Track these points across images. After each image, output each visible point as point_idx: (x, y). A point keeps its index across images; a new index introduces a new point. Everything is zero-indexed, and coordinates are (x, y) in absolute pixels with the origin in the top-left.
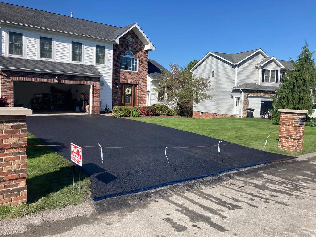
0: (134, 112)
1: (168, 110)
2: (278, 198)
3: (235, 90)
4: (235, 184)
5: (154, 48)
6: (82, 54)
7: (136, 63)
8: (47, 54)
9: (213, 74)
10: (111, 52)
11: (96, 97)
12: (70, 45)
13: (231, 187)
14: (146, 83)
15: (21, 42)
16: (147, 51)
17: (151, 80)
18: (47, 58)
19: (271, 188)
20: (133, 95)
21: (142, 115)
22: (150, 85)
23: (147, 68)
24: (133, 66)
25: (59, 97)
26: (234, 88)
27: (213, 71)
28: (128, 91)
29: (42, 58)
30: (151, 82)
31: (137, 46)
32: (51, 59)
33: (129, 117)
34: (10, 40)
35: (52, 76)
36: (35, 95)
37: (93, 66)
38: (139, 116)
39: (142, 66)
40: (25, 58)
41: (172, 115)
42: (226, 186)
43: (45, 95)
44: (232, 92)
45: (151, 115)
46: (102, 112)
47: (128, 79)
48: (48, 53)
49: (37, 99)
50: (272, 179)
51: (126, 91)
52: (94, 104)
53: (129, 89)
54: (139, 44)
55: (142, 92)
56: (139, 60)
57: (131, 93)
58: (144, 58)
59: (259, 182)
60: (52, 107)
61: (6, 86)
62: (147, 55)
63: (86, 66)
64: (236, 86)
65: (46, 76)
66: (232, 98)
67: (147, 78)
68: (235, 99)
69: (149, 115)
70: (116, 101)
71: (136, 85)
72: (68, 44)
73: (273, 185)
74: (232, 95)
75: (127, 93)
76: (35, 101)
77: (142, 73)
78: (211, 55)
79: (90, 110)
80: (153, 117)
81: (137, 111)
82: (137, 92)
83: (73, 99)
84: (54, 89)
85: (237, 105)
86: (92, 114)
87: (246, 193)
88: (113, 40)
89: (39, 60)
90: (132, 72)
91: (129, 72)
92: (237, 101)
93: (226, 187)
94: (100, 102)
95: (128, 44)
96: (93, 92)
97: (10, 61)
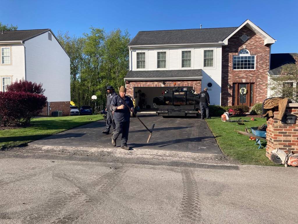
5: (273, 41)
6: (191, 60)
7: (253, 61)
14: (267, 81)
20: (249, 94)
23: (268, 64)
24: (249, 64)
29: (159, 68)
32: (165, 68)
34: (138, 58)
37: (200, 70)
39: (260, 62)
40: (147, 70)
47: (243, 78)
51: (241, 91)
53: (245, 88)
55: (262, 91)
56: (257, 57)
57: (247, 92)
58: (263, 54)
65: (155, 82)
67: (268, 75)
71: (253, 83)
82: (255, 91)
89: (157, 70)
90: (247, 71)
91: (244, 71)
95: (242, 43)
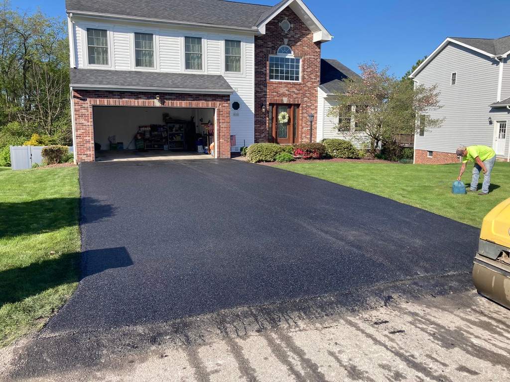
0: (283, 154)
1: (349, 148)
3: (496, 109)
4: (386, 322)
5: (330, 38)
6: (203, 56)
7: (298, 67)
8: (145, 60)
9: (454, 80)
10: (252, 46)
11: (224, 129)
12: (181, 41)
13: (371, 330)
14: (316, 101)
15: (106, 44)
16: (318, 43)
17: (325, 95)
18: (146, 66)
20: (293, 122)
21: (298, 158)
22: (322, 104)
23: (319, 74)
24: (292, 72)
25: (176, 131)
26: (494, 104)
27: (454, 74)
28: (284, 117)
29: (138, 67)
30: (325, 98)
31: (299, 35)
32: (152, 68)
33: (273, 162)
34: (90, 41)
35: (150, 95)
36: (140, 127)
37: (220, 77)
38: (291, 160)
39: (308, 70)
40: (113, 69)
41: (359, 158)
43: (154, 128)
44: (491, 112)
45: (315, 159)
46: (234, 155)
47: (284, 95)
48: (147, 58)
49: (143, 134)
51: (280, 117)
52: (221, 140)
53: (286, 113)
54: (304, 32)
56: (304, 61)
57: (289, 120)
58: (312, 57)
60: (166, 147)
61: (82, 115)
62: (319, 50)
63: (208, 76)
64: (499, 100)
65: (142, 96)
66: (491, 123)
67: (319, 93)
68: (497, 126)
69: (310, 158)
70: (263, 135)
71: (298, 105)
72: (179, 38)
74: (490, 118)
75: (282, 121)
76: (140, 138)
77: (309, 84)
78: (450, 43)
80: (318, 161)
81: (289, 152)
82: (300, 118)
84: (167, 118)
85: (501, 137)
86: (218, 157)
87: (397, 354)
88: (254, 28)
89: (134, 70)
90: (290, 83)
91: (285, 83)
92: (500, 129)
93: (358, 329)
94: (232, 137)
95: (282, 34)
96: (219, 120)
97: (88, 75)
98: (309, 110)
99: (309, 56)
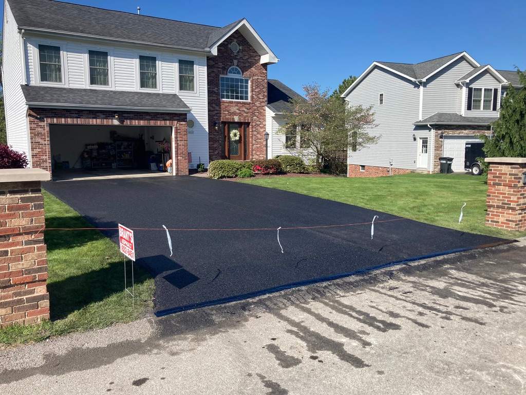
0: (244, 170)
1: (301, 163)
2: (468, 311)
3: (419, 127)
4: (397, 288)
5: (276, 60)
6: (157, 76)
7: (247, 87)
8: (100, 78)
9: (381, 100)
10: (205, 69)
11: (182, 147)
12: (136, 62)
13: (390, 293)
14: (265, 120)
15: (59, 62)
16: (265, 65)
17: (273, 114)
18: (101, 84)
19: (459, 293)
20: (243, 140)
21: (257, 174)
22: (271, 123)
23: (266, 94)
24: (242, 92)
25: (125, 148)
26: (417, 122)
27: (381, 95)
28: (235, 135)
29: (93, 85)
30: (272, 117)
31: (247, 57)
32: (107, 86)
33: (235, 177)
34: (42, 58)
35: (109, 114)
36: (87, 145)
37: (175, 95)
38: (251, 176)
39: (256, 91)
40: (66, 86)
41: (308, 173)
42: (381, 290)
43: (102, 146)
44: (415, 129)
45: (272, 174)
46: (192, 171)
47: (235, 114)
48: (102, 77)
49: (90, 152)
50: (465, 279)
51: (232, 135)
52: (179, 158)
53: (237, 131)
54: (252, 54)
55: (259, 136)
56: (252, 82)
57: (240, 137)
58: (260, 78)
59: (440, 284)
60: (114, 165)
61: (39, 134)
62: (266, 72)
63: (164, 95)
64: (421, 119)
65: (100, 114)
66: (415, 139)
67: (266, 112)
68: (420, 142)
69: (268, 174)
70: (216, 152)
71: (248, 124)
72: (134, 60)
73: (464, 290)
74: (414, 135)
75: (233, 139)
76: (86, 156)
77: (257, 104)
78: (376, 67)
79: (173, 168)
80: (275, 176)
81: (248, 168)
82: (251, 136)
83: (146, 150)
84: (115, 136)
85: (424, 151)
86: (176, 174)
87: (414, 303)
88: (207, 49)
89: (89, 88)
90: (240, 103)
91: (235, 102)
92: (423, 145)
93: (381, 293)
94: (189, 154)
95: (232, 55)
96: (176, 138)
97: (42, 92)
98: (258, 128)
99: (256, 77)
